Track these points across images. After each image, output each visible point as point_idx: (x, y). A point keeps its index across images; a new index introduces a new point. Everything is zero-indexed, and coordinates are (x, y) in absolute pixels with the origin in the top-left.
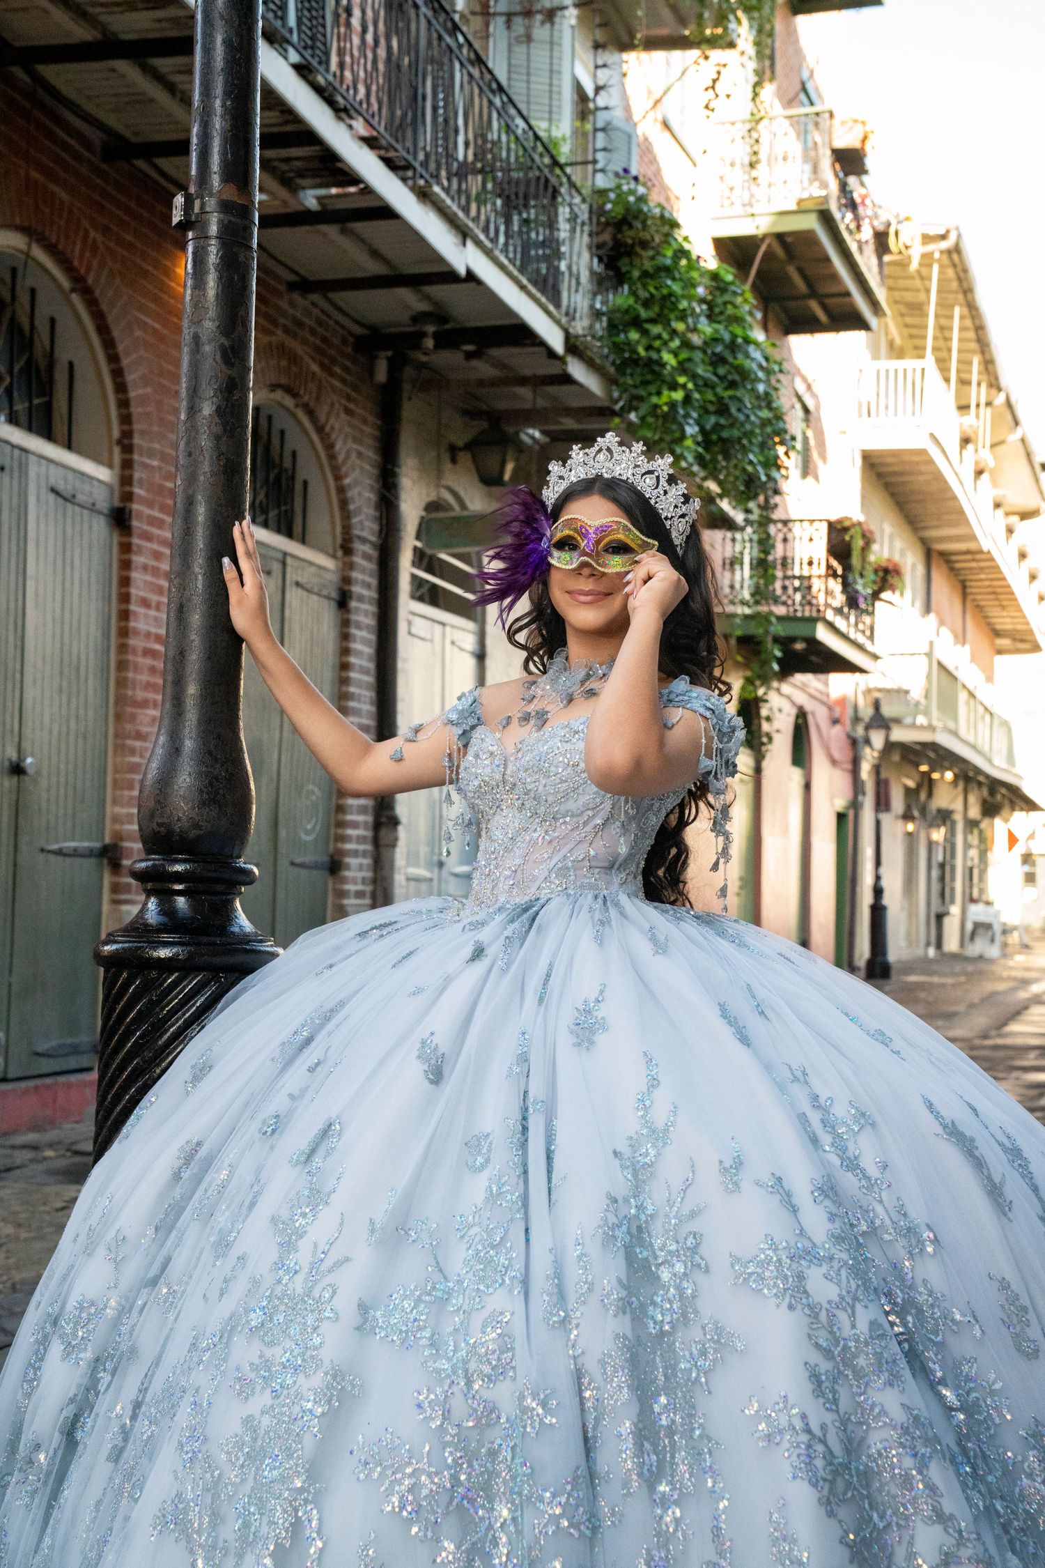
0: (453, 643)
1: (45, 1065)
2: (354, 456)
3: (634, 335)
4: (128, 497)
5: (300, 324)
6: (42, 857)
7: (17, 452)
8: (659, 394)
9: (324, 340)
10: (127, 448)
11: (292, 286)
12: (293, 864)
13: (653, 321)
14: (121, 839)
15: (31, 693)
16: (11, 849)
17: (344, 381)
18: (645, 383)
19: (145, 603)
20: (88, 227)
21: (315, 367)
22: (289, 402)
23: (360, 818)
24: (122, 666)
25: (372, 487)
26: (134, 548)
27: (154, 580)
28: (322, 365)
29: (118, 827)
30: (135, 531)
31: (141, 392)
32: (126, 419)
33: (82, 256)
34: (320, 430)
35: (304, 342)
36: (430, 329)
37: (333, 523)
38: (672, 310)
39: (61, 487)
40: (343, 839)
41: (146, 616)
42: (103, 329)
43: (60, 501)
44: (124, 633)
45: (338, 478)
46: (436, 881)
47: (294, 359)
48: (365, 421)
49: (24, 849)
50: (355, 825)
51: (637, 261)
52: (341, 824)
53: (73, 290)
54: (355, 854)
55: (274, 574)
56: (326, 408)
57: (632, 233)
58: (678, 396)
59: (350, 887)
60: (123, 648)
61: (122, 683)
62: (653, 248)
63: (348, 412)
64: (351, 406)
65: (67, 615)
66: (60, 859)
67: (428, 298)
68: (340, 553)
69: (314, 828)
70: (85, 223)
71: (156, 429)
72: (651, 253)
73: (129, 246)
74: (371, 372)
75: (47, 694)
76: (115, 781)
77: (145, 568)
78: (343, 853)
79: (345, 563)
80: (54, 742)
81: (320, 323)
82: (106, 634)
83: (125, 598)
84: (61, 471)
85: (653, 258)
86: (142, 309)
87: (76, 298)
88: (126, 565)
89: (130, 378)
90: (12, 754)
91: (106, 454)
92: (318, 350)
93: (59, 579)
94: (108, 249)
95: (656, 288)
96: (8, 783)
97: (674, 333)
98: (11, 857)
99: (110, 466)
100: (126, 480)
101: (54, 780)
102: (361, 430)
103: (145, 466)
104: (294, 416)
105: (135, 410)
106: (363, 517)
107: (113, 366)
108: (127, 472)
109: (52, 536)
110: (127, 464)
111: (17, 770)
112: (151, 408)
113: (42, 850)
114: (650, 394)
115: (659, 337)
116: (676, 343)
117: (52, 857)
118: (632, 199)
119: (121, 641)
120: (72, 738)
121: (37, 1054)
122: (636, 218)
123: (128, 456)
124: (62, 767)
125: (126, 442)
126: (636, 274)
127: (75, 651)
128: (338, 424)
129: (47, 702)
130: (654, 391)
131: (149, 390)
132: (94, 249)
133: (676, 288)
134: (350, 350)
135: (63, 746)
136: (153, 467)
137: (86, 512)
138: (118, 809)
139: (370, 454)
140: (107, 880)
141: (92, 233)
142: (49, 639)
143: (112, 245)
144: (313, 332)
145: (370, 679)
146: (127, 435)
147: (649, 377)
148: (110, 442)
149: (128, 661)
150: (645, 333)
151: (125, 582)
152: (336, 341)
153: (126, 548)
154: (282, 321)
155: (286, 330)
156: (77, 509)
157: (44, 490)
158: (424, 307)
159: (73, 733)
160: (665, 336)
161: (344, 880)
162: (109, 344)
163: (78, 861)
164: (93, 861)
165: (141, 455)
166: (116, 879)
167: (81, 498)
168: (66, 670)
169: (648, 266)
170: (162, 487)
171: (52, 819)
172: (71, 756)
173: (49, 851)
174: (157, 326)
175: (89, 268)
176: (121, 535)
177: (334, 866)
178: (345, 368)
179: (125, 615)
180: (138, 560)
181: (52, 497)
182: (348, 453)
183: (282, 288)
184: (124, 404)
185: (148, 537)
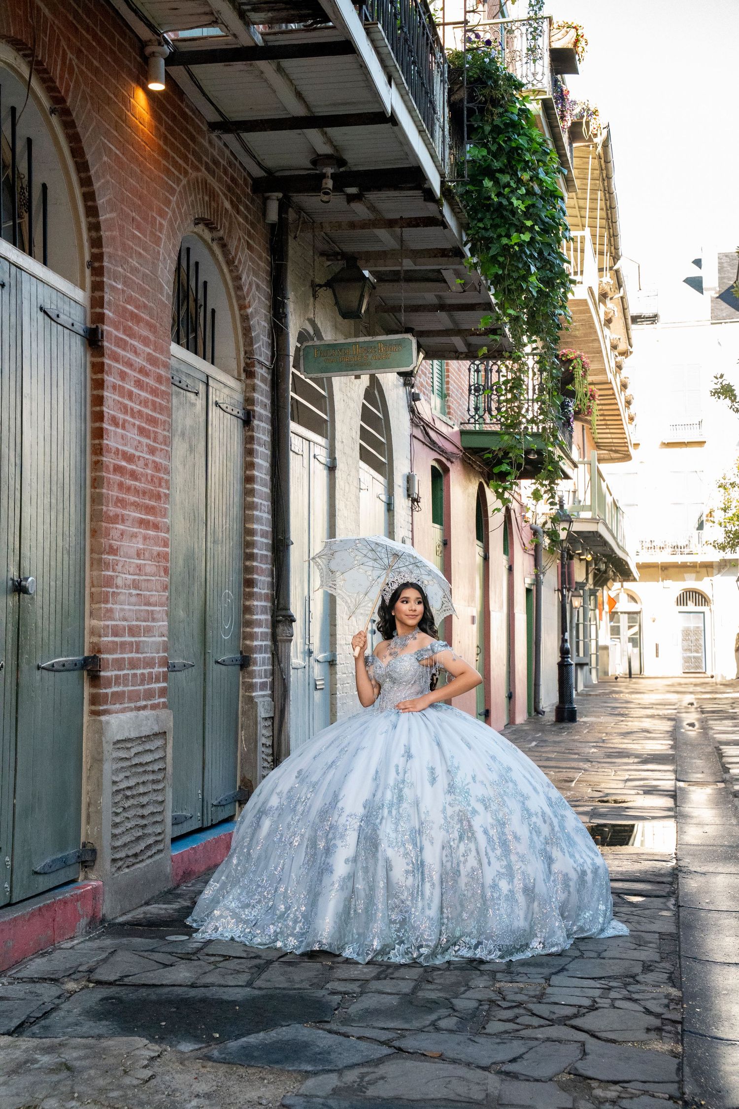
0: (315, 457)
1: (43, 883)
2: (254, 287)
3: (488, 183)
4: (99, 318)
5: (216, 163)
6: (38, 673)
7: (13, 269)
8: (509, 236)
9: (233, 179)
10: (97, 269)
11: (213, 126)
12: (217, 662)
13: (501, 171)
14: (99, 651)
15: (28, 510)
16: (14, 668)
17: (246, 218)
18: (495, 226)
19: (115, 421)
20: (66, 48)
21: (227, 205)
22: (207, 235)
23: (263, 617)
24: (97, 482)
25: (266, 315)
26: (106, 368)
27: (120, 399)
28: (232, 202)
29: (95, 639)
30: (106, 352)
31: (108, 216)
32: (96, 242)
33: (61, 78)
34: (230, 262)
35: (220, 180)
36: (329, 171)
37: (238, 349)
38: (519, 161)
39: (47, 307)
40: (252, 636)
41: (115, 433)
42: (77, 152)
43: (47, 319)
44: (98, 450)
45: (242, 307)
46: (307, 667)
47: (213, 195)
48: (260, 258)
49: (24, 666)
50: (259, 624)
51: (488, 117)
52: (249, 624)
53: (53, 111)
54: (260, 649)
55: (200, 395)
56: (235, 243)
57: (486, 91)
58: (526, 237)
59: (257, 680)
60: (97, 465)
61: (97, 499)
62: (501, 106)
63: (250, 247)
64: (251, 242)
65: (54, 433)
66: (52, 674)
67: (330, 141)
68: (243, 376)
69: (230, 628)
70: (63, 43)
71: (120, 253)
72: (501, 110)
73: (96, 71)
74: (264, 213)
75: (40, 511)
76: (92, 594)
77: (114, 387)
78: (251, 649)
79: (247, 385)
80: (46, 558)
81: (230, 163)
82: (83, 451)
83: (99, 417)
84: (48, 290)
85: (501, 115)
86: (107, 134)
87: (54, 120)
88: (99, 384)
89: (101, 201)
90: (13, 572)
91: (78, 276)
92: (229, 188)
93: (48, 399)
94: (82, 72)
95: (505, 142)
96: (12, 600)
97: (519, 181)
98: (14, 677)
99: (83, 288)
100: (97, 302)
101: (46, 595)
102: (258, 265)
103: (113, 288)
104: (210, 249)
105: (105, 234)
106: (261, 343)
107: (85, 189)
108: (98, 294)
109: (41, 354)
110: (98, 287)
111: (19, 588)
112: (116, 233)
113: (39, 668)
114: (500, 236)
115: (508, 185)
116: (523, 191)
117: (45, 672)
118: (487, 60)
119: (95, 458)
120: (59, 555)
121: (36, 873)
122: (490, 78)
123: (98, 279)
124: (53, 583)
125: (96, 265)
126: (488, 128)
127: (60, 469)
128: (243, 256)
129: (40, 520)
130: (503, 234)
131: (114, 215)
132: (71, 71)
133: (522, 141)
134: (249, 191)
135: (53, 563)
136: (118, 289)
137: (67, 331)
138: (95, 622)
139: (264, 286)
140: (87, 691)
141: (69, 55)
142: (41, 457)
143: (84, 68)
144: (225, 172)
145: (267, 490)
146: (98, 257)
147: (498, 221)
148: (83, 265)
149: (102, 478)
150: (496, 182)
151: (98, 401)
152: (241, 182)
153: (98, 368)
154: (205, 158)
155: (208, 169)
156: (60, 327)
157: (35, 309)
158: (324, 149)
159: (60, 550)
160: (513, 184)
161: (251, 675)
162: (82, 167)
163: (64, 675)
164: (76, 674)
165: (110, 279)
166: (95, 691)
167: (63, 319)
168: (54, 488)
169: (497, 121)
170: (125, 310)
171: (46, 634)
172: (59, 573)
173: (43, 668)
174: (118, 152)
175: (67, 91)
176: (92, 356)
177: (244, 662)
178: (247, 207)
179: (98, 433)
180: (109, 379)
181: (41, 315)
182: (250, 284)
183: (205, 128)
184: (95, 227)
185: (116, 358)
